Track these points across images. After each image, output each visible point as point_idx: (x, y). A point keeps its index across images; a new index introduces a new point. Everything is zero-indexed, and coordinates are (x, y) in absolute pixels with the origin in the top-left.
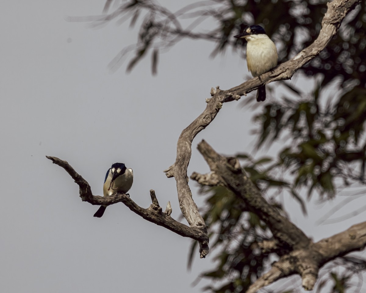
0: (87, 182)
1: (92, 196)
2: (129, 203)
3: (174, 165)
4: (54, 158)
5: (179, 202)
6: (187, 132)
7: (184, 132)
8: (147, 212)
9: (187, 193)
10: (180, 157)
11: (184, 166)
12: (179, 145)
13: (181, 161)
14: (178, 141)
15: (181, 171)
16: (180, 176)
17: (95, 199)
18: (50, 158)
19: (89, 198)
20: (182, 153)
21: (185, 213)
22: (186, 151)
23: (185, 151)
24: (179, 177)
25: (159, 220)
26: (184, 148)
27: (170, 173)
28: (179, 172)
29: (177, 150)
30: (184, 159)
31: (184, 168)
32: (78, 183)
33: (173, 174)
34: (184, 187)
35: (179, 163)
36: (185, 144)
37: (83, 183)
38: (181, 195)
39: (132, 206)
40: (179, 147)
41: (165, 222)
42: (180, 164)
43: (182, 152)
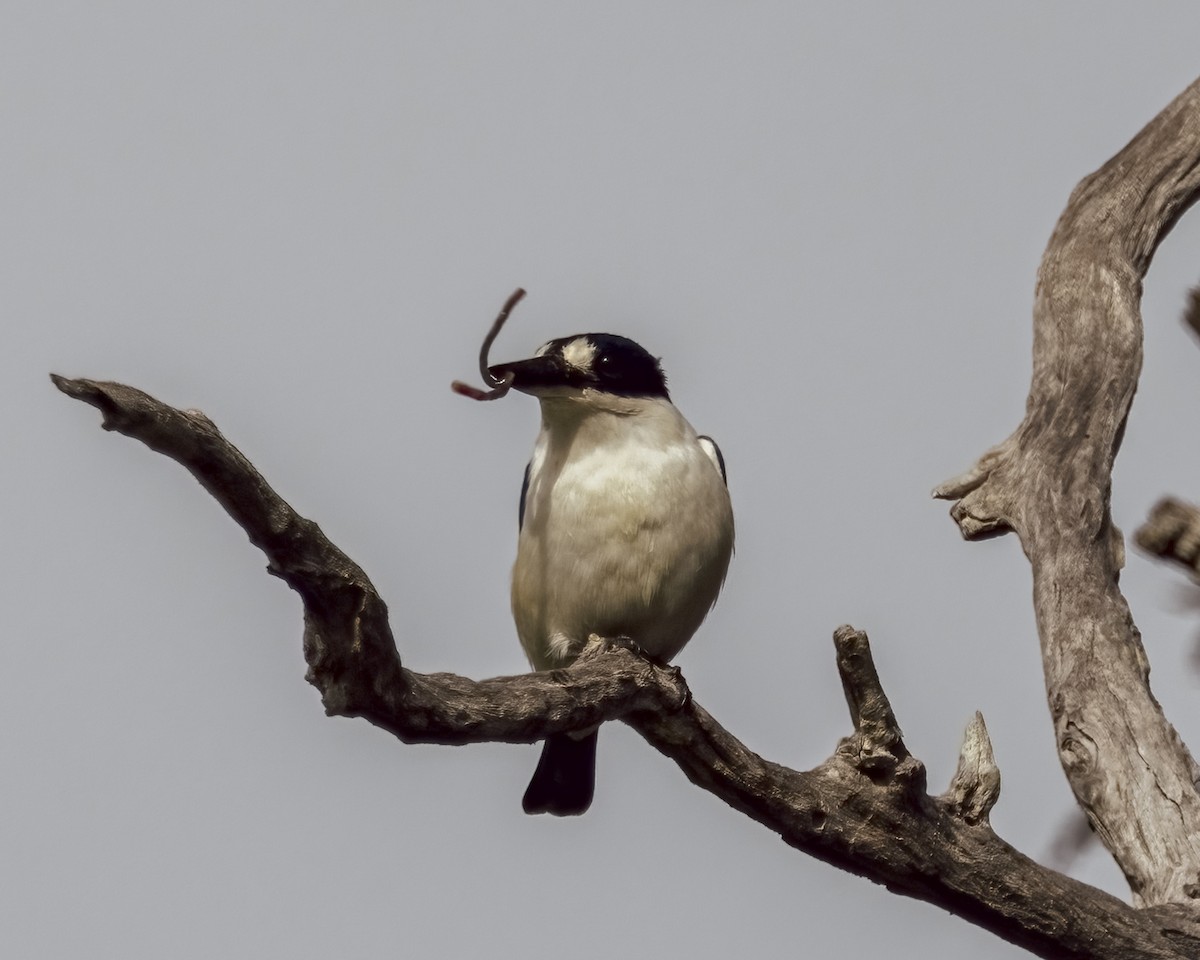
0: (357, 572)
1: (400, 679)
2: (680, 731)
3: (1014, 446)
4: (112, 394)
5: (1056, 720)
6: (1108, 195)
7: (1089, 198)
8: (812, 794)
9: (1115, 652)
10: (1054, 386)
11: (1087, 451)
12: (1047, 294)
13: (1066, 410)
14: (1045, 265)
15: (1066, 491)
16: (1059, 523)
17: (422, 701)
18: (79, 389)
19: (378, 688)
20: (1074, 354)
21: (1099, 800)
22: (1104, 336)
23: (1095, 339)
24: (1048, 531)
25: (906, 858)
26: (1084, 319)
27: (985, 506)
28: (1049, 499)
29: (1038, 335)
30: (1085, 397)
31: (1086, 466)
32: (297, 581)
33: (1007, 512)
34: (1087, 608)
35: (1050, 431)
36: (1098, 286)
37: (327, 578)
38: (1065, 669)
39: (703, 750)
40: (1052, 308)
41: (947, 866)
42: (1059, 435)
43: (1074, 349)
